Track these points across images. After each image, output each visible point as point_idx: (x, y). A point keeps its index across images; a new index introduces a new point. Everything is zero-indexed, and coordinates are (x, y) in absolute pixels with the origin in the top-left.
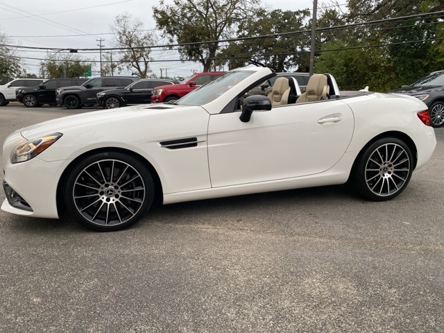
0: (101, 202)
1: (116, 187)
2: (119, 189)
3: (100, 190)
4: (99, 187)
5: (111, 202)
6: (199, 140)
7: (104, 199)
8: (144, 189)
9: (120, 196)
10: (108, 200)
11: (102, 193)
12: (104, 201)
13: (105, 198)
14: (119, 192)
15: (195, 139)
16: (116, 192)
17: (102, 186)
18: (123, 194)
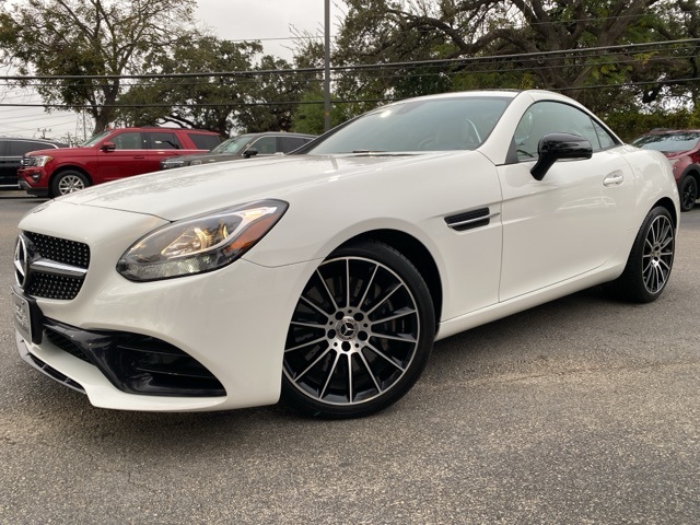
0: (333, 353)
1: (358, 317)
2: (366, 320)
3: (327, 328)
4: (324, 320)
5: (353, 350)
6: (492, 212)
7: (337, 345)
8: (416, 311)
9: (370, 334)
10: (346, 347)
11: (332, 334)
12: (340, 351)
13: (340, 343)
14: (366, 325)
15: (485, 211)
16: (360, 326)
17: (331, 318)
18: (375, 329)
